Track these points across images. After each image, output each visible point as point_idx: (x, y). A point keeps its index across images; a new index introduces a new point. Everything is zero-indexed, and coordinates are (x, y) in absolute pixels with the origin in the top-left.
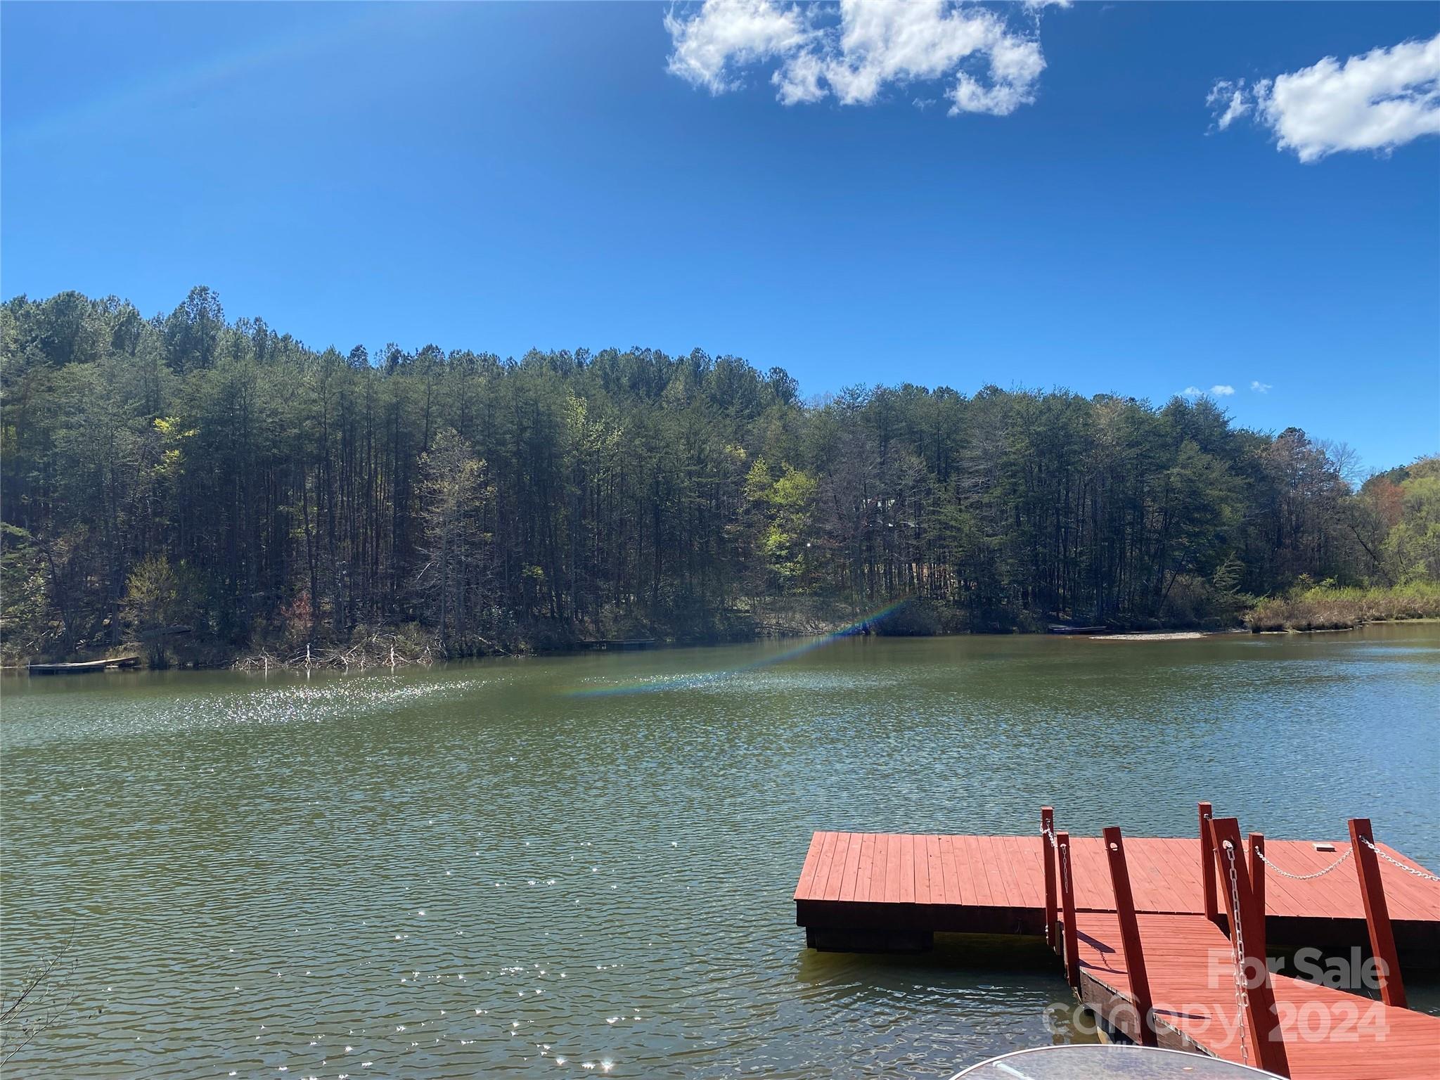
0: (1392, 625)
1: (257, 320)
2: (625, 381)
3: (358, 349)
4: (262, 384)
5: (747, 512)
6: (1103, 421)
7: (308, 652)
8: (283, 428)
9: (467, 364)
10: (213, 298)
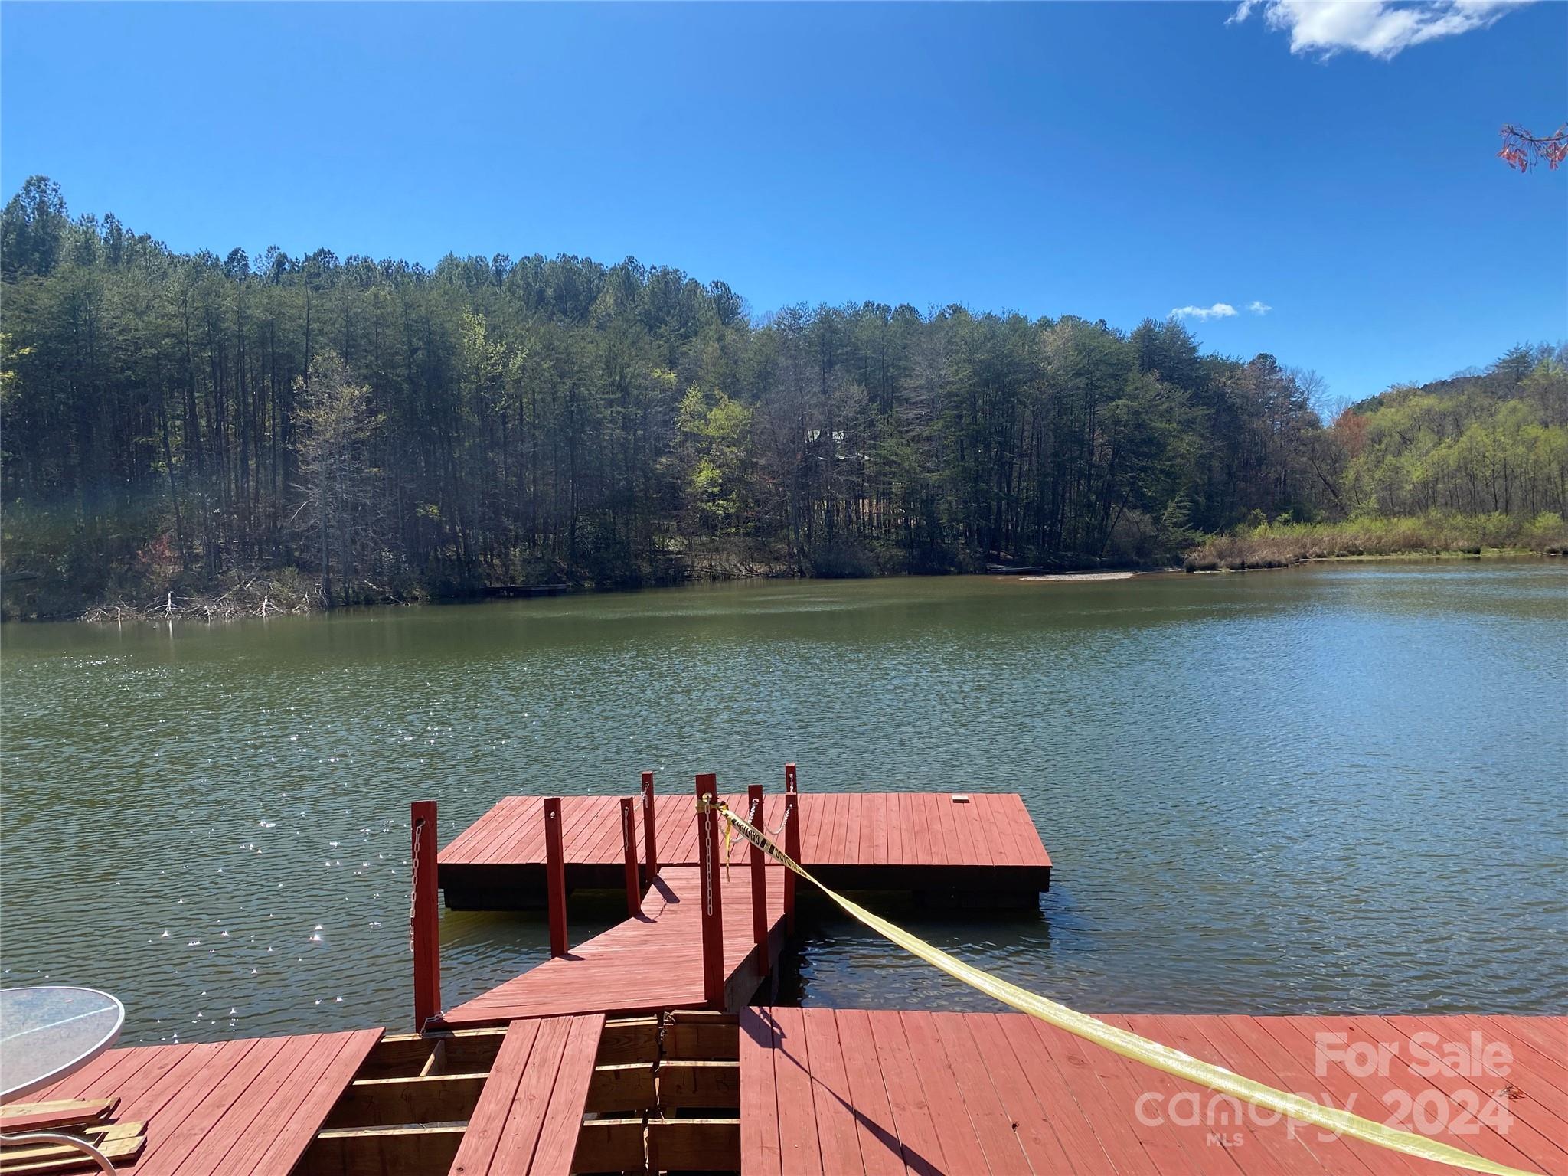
0: (1333, 562)
1: (107, 217)
2: (550, 292)
3: (235, 252)
4: (112, 295)
5: (681, 444)
6: (1048, 349)
7: (170, 601)
8: (138, 348)
9: (364, 273)
10: (54, 190)
